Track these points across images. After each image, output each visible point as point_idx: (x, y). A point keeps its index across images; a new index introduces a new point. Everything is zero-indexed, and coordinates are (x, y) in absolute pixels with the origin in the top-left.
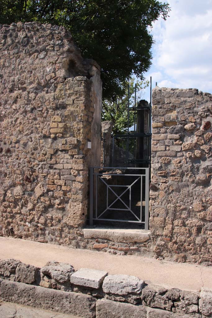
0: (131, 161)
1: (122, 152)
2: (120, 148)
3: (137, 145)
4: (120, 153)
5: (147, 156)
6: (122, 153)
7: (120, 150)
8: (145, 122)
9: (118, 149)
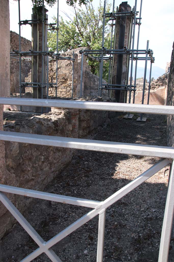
0: (106, 87)
1: (96, 78)
2: (94, 75)
3: (113, 67)
4: (94, 80)
5: (126, 81)
6: (96, 80)
7: (95, 77)
8: (125, 34)
9: (93, 75)
